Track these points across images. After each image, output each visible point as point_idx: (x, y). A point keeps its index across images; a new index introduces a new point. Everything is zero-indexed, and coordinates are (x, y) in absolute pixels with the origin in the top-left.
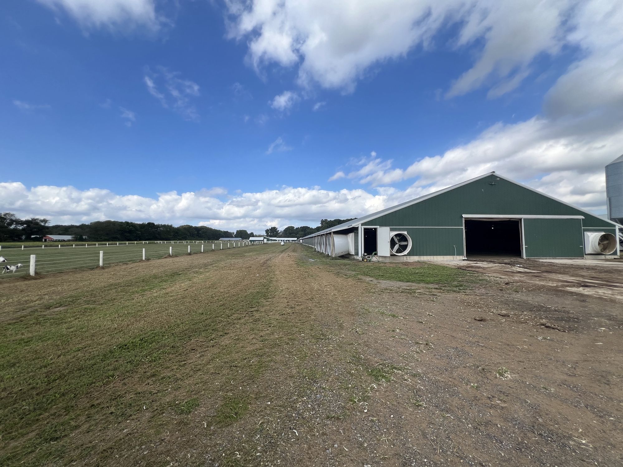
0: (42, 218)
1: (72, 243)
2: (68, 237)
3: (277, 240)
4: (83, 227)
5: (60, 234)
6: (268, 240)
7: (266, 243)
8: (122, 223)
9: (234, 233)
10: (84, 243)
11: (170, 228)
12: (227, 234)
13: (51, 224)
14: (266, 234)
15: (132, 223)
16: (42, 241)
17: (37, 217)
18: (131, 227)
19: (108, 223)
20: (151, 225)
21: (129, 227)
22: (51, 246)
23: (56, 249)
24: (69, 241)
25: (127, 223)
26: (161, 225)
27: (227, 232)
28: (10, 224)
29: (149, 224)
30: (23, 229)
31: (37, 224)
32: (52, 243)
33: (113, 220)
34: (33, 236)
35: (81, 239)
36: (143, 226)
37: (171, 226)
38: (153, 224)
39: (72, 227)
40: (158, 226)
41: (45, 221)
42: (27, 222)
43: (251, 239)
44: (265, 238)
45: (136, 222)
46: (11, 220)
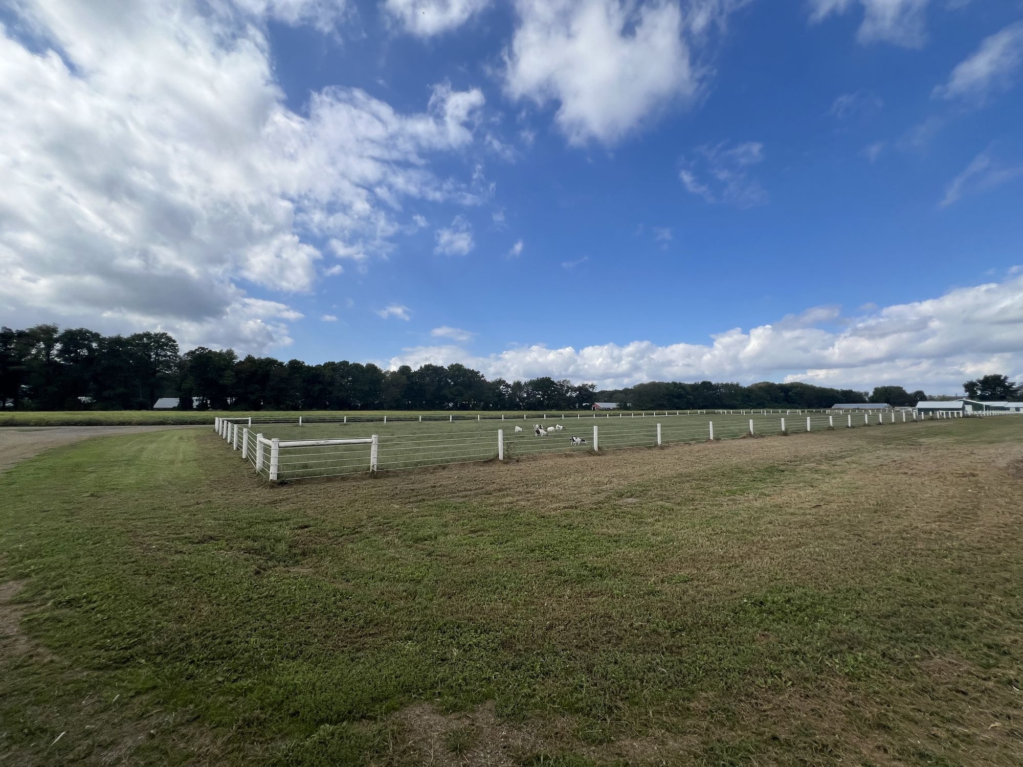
0: (590, 384)
1: (618, 412)
2: (613, 405)
3: (1008, 409)
4: (626, 391)
5: (605, 402)
6: (976, 407)
7: (973, 416)
8: (668, 384)
9: (867, 394)
10: (629, 412)
11: (735, 389)
12: (850, 397)
13: (597, 390)
14: (967, 394)
15: (680, 383)
16: (591, 409)
17: (585, 383)
18: (680, 389)
19: (653, 385)
20: (706, 385)
21: (678, 389)
22: (600, 415)
23: (604, 419)
24: (614, 409)
25: (674, 384)
26: (722, 384)
27: (851, 392)
28: (567, 392)
29: (704, 383)
30: (577, 396)
31: (587, 390)
32: (600, 412)
33: (657, 381)
34: (584, 404)
35: (627, 408)
36: (695, 387)
37: (737, 385)
38: (710, 383)
39: (616, 392)
40: (716, 387)
41: (593, 386)
42: (580, 389)
43: (921, 405)
44: (966, 403)
45: (686, 383)
46: (568, 387)
